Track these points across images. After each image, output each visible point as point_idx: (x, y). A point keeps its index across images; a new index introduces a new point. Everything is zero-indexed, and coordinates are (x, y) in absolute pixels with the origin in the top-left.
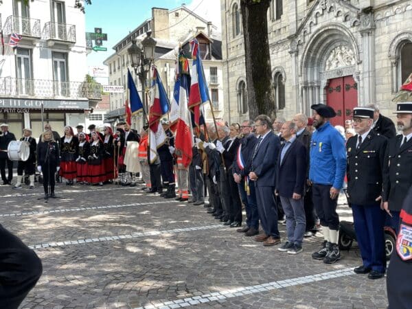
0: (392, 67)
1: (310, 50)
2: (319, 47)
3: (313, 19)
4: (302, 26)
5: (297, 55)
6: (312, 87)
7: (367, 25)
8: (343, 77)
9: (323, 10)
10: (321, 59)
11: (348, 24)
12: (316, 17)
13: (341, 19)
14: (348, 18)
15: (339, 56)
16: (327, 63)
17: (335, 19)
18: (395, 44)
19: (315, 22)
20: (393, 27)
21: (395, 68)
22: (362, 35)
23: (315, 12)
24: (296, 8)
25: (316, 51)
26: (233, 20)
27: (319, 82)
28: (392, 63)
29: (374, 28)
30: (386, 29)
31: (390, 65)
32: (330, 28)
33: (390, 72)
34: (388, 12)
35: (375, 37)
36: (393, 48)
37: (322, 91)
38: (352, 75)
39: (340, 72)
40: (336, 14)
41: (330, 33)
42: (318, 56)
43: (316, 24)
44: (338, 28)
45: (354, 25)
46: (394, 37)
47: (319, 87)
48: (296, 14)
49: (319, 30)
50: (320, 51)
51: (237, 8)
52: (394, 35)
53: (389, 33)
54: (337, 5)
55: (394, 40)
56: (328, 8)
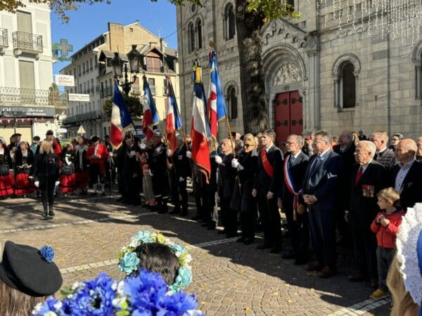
0: (335, 84)
3: (264, 39)
7: (313, 47)
8: (290, 92)
9: (273, 32)
10: (270, 76)
11: (296, 45)
12: (267, 38)
13: (289, 41)
14: (296, 40)
15: (286, 73)
16: (276, 79)
17: (284, 40)
18: (338, 64)
19: (265, 42)
20: (336, 49)
21: (337, 85)
22: (309, 55)
23: (266, 33)
26: (189, 37)
27: (268, 95)
28: (334, 81)
29: (319, 50)
30: (329, 51)
31: (333, 82)
32: (279, 48)
33: (333, 89)
34: (332, 36)
35: (320, 57)
36: (336, 68)
37: (271, 104)
38: (297, 91)
39: (287, 87)
40: (285, 36)
41: (279, 52)
42: (267, 73)
43: (267, 44)
44: (287, 48)
45: (301, 46)
46: (336, 58)
47: (268, 100)
49: (269, 50)
50: (269, 68)
51: (192, 26)
52: (337, 56)
53: (332, 54)
54: (286, 28)
55: (337, 60)
56: (278, 31)
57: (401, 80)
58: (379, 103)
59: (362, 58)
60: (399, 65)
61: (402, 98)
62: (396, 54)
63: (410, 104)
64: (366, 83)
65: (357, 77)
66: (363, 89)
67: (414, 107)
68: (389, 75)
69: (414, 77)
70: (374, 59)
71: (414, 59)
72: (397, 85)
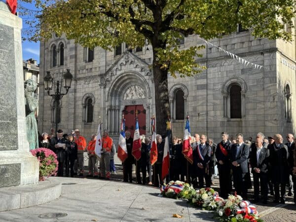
1: (114, 86)
2: (120, 84)
3: (118, 66)
4: (110, 69)
5: (105, 88)
6: (115, 110)
8: (136, 106)
9: (126, 62)
10: (121, 92)
12: (121, 65)
13: (138, 70)
14: (143, 70)
15: (134, 92)
16: (125, 95)
17: (134, 69)
18: (173, 90)
19: (120, 68)
21: (172, 104)
22: (152, 82)
23: (120, 62)
24: (106, 57)
25: (119, 87)
26: (51, 55)
27: (119, 106)
32: (130, 74)
36: (171, 92)
37: (121, 113)
38: (142, 105)
39: (134, 102)
40: (135, 66)
41: (130, 77)
42: (119, 90)
43: (121, 70)
44: (136, 75)
45: (147, 75)
47: (119, 110)
48: (106, 61)
49: (122, 74)
50: (121, 87)
51: (55, 47)
53: (169, 83)
54: (136, 61)
55: (172, 87)
56: (130, 62)
57: (214, 104)
58: (201, 118)
59: (189, 88)
60: (213, 94)
61: (215, 116)
62: (212, 88)
63: (220, 120)
64: (192, 104)
65: (186, 100)
66: (190, 108)
67: (223, 123)
68: (207, 100)
69: (223, 103)
70: (198, 89)
71: (223, 92)
72: (212, 107)
